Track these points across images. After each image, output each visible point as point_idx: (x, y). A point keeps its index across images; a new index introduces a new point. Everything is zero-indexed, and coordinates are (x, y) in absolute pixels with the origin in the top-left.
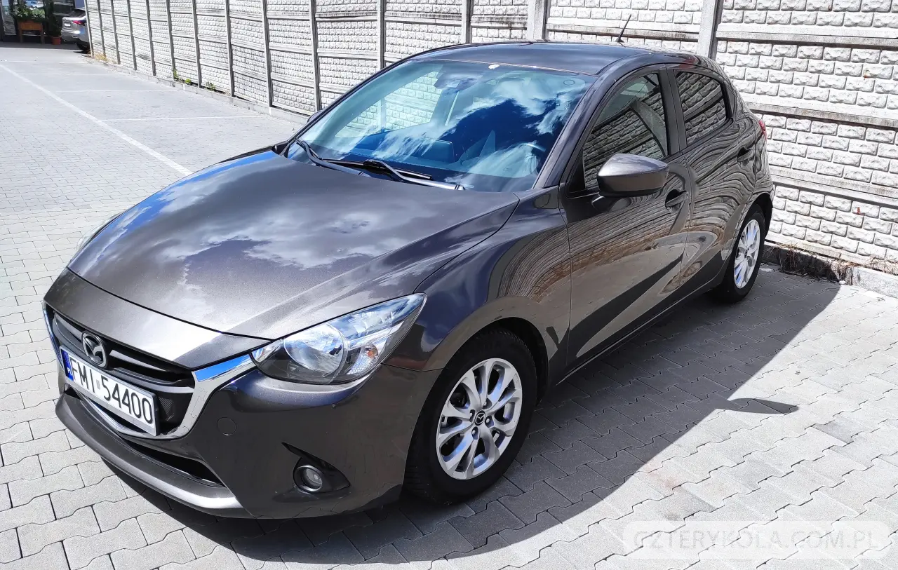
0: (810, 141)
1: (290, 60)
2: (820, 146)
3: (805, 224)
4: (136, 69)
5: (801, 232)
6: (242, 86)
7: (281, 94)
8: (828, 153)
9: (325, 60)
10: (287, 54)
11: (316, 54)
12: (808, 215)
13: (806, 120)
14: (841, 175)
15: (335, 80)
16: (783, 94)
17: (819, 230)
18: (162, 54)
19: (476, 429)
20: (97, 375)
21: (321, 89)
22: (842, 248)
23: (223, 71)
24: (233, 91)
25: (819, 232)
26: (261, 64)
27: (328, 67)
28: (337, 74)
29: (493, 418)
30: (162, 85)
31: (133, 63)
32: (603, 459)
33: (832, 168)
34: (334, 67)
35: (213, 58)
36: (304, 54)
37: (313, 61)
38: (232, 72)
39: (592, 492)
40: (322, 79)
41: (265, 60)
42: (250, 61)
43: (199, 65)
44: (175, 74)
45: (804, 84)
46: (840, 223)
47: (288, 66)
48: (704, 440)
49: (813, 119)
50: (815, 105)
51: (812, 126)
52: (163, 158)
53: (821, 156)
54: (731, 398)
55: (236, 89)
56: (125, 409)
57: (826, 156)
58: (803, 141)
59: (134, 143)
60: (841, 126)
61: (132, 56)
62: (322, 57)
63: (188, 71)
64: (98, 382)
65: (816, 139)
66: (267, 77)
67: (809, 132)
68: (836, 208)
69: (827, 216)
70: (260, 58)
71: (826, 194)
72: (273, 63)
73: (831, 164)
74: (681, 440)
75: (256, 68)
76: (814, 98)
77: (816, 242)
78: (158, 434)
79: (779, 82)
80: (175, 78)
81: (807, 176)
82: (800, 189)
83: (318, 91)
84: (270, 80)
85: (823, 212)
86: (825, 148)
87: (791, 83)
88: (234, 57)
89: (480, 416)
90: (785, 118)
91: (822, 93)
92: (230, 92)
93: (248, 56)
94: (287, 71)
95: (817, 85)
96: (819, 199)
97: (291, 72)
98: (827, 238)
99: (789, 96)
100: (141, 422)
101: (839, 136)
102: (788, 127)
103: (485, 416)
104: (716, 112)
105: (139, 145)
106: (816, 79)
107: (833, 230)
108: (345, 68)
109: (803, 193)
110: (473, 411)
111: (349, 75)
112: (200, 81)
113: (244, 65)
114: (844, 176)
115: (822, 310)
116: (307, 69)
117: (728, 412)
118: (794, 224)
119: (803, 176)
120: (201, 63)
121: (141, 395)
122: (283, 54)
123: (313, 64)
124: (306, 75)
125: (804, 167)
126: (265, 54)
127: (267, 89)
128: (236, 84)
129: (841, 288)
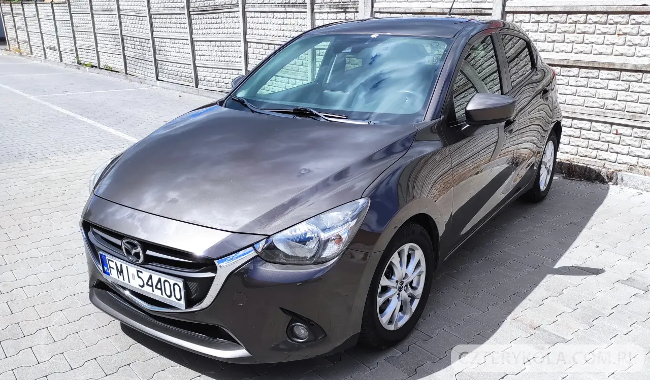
0: (579, 84)
1: (171, 45)
2: (587, 87)
3: (577, 144)
4: (46, 58)
5: (574, 150)
6: (132, 66)
7: (165, 71)
8: (593, 91)
9: (199, 43)
10: (168, 41)
11: (192, 38)
12: (579, 137)
13: (576, 69)
14: (602, 107)
15: (207, 58)
16: (557, 50)
17: (587, 147)
18: (67, 45)
19: (399, 294)
20: (133, 269)
21: (196, 65)
22: (605, 160)
23: (117, 56)
24: (126, 70)
25: (588, 149)
26: (148, 49)
27: (202, 48)
28: (209, 53)
29: (409, 286)
30: (68, 68)
31: (43, 53)
32: (479, 312)
33: (596, 102)
34: (206, 48)
35: (109, 46)
36: (182, 39)
37: (190, 44)
38: (125, 56)
39: (479, 334)
40: (197, 57)
41: (151, 45)
42: (139, 47)
43: (98, 52)
44: (78, 60)
45: (573, 42)
46: (603, 142)
47: (169, 49)
48: (546, 295)
49: (580, 67)
50: (582, 57)
51: (580, 72)
52: (91, 122)
53: (587, 94)
54: (556, 267)
55: (128, 69)
56: (157, 293)
57: (591, 94)
58: (574, 84)
59: (64, 111)
60: (601, 71)
61: (42, 48)
62: (196, 41)
63: (88, 57)
64: (133, 275)
65: (584, 82)
66: (153, 59)
67: (578, 77)
68: (600, 131)
69: (593, 137)
70: (146, 45)
71: (592, 121)
72: (157, 48)
73: (595, 99)
74: (531, 296)
75: (144, 52)
76: (581, 52)
77: (586, 156)
78: (186, 308)
79: (554, 41)
80: (78, 63)
81: (578, 109)
82: (573, 119)
83: (195, 67)
84: (156, 60)
85: (591, 134)
86: (590, 88)
87: (563, 42)
88: (125, 45)
89: (401, 285)
90: (559, 68)
91: (587, 48)
92: (124, 72)
93: (137, 43)
94: (168, 53)
95: (583, 43)
96: (587, 125)
97: (172, 54)
98: (594, 153)
99: (562, 51)
100: (173, 301)
101: (601, 79)
102: (562, 74)
103: (404, 285)
104: (516, 65)
105: (68, 113)
106: (582, 38)
107: (598, 147)
108: (216, 48)
109: (575, 121)
110: (397, 282)
111: (219, 53)
112: (99, 64)
113: (133, 50)
114: (605, 107)
115: (601, 203)
116: (185, 51)
117: (556, 276)
118: (569, 144)
119: (575, 109)
120: (99, 50)
121: (172, 281)
122: (165, 40)
123: (190, 46)
124: (184, 55)
125: (576, 102)
126: (151, 41)
127: (154, 67)
128: (128, 65)
129: (610, 188)
